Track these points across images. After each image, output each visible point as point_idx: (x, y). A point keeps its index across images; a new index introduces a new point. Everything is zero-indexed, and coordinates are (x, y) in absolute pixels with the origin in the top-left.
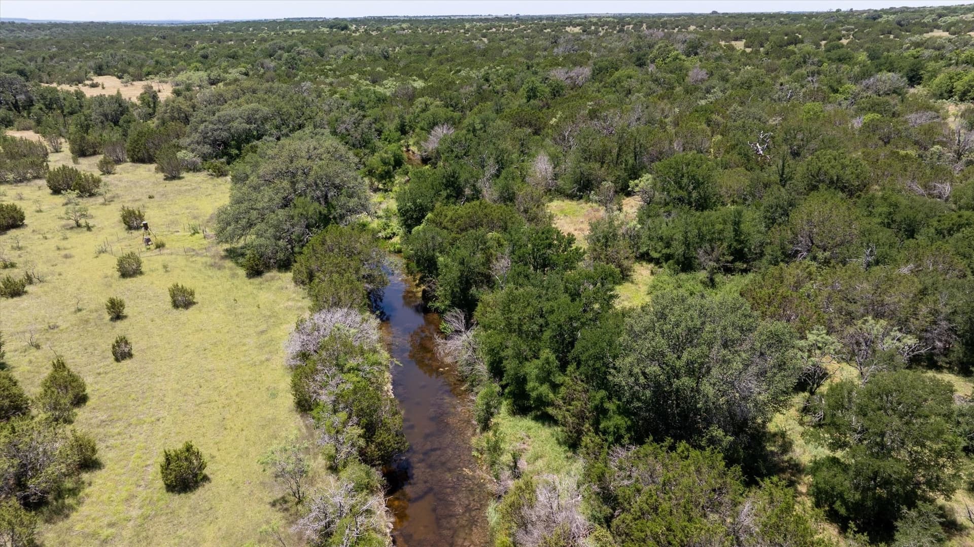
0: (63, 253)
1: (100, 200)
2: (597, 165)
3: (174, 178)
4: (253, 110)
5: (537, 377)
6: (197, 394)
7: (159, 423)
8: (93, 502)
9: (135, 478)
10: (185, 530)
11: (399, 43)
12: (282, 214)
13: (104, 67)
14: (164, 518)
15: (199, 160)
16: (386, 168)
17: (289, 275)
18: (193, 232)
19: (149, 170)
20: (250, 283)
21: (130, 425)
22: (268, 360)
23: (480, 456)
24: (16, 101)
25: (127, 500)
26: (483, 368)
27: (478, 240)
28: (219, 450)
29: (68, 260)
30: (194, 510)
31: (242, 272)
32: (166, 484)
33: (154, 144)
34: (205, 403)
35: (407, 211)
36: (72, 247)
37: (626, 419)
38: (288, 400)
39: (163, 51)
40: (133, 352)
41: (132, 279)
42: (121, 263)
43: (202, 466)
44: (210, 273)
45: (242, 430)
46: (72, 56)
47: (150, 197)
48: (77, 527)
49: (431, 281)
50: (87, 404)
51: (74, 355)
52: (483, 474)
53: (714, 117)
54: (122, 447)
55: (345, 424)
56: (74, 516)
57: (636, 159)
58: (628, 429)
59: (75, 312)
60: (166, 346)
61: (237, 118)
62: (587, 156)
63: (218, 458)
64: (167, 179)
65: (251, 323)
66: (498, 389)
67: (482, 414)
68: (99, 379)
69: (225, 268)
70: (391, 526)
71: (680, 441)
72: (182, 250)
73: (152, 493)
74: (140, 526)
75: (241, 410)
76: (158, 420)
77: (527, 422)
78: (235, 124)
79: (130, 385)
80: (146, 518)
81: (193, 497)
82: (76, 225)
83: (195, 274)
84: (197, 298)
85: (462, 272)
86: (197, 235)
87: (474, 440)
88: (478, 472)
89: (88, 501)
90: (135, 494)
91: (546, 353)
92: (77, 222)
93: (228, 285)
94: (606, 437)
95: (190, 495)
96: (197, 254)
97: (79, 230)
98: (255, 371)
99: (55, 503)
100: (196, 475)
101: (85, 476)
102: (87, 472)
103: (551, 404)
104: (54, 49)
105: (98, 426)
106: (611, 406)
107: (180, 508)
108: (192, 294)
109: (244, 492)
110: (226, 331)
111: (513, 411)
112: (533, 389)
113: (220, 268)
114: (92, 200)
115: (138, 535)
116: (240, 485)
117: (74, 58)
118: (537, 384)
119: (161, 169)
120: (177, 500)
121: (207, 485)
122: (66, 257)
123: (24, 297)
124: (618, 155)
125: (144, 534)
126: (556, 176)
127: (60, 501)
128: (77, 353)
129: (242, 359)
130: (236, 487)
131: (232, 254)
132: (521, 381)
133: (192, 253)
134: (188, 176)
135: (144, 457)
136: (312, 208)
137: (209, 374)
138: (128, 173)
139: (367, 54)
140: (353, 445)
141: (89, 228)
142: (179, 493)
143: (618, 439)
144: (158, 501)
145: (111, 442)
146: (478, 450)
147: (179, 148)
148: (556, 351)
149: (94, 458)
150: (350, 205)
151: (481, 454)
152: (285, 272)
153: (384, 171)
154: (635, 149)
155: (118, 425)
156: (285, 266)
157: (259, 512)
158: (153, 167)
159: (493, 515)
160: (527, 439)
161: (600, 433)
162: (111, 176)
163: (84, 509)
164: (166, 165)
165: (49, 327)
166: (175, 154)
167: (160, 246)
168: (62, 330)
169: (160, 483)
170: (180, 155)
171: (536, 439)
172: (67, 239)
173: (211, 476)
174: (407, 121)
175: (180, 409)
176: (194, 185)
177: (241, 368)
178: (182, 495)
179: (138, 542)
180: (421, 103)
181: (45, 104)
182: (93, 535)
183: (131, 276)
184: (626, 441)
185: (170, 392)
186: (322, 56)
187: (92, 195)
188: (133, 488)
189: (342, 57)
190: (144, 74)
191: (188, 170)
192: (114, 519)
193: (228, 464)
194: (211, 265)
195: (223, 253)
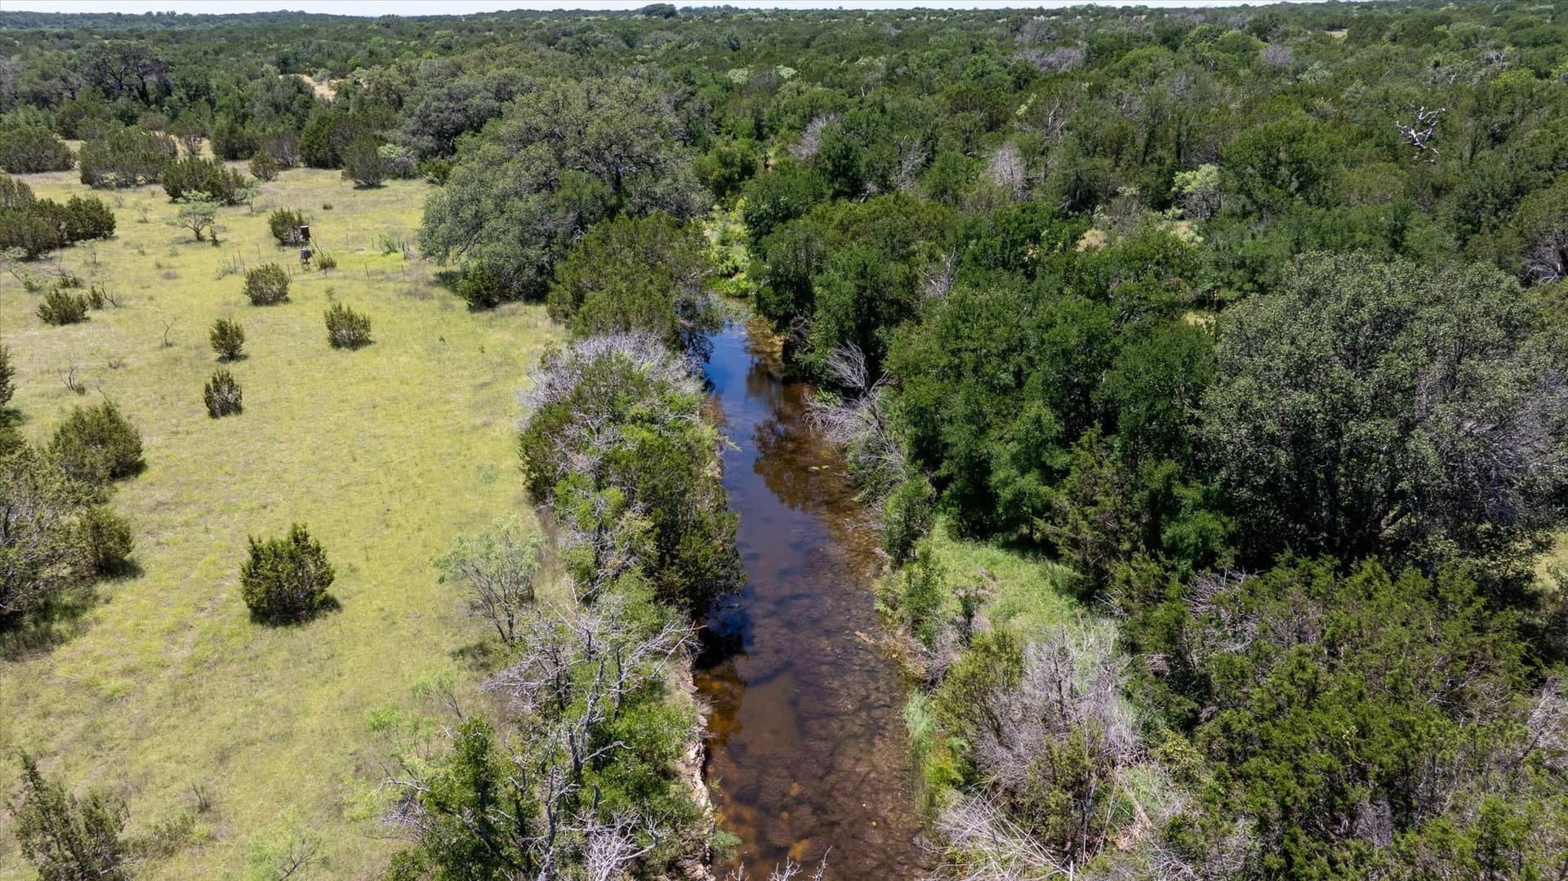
0: (163, 272)
1: (245, 210)
2: (1108, 162)
3: (370, 186)
4: (506, 76)
5: (1015, 458)
6: (346, 471)
7: (266, 513)
8: (104, 632)
9: (196, 596)
10: (272, 691)
11: (756, 34)
12: (534, 202)
13: (292, 61)
14: (235, 667)
15: (414, 162)
16: (726, 172)
17: (542, 309)
18: (386, 249)
19: (333, 177)
20: (473, 319)
21: (209, 512)
22: (485, 425)
23: (890, 611)
24: (144, 85)
25: (170, 632)
26: (898, 459)
27: (894, 236)
28: (368, 559)
29: (171, 281)
30: (297, 656)
31: (461, 304)
32: (250, 606)
33: (344, 138)
34: (357, 484)
35: (761, 218)
36: (182, 266)
37: (1225, 519)
38: (515, 484)
39: (383, 41)
40: (244, 403)
41: (269, 308)
42: (253, 279)
43: (326, 580)
44: (405, 303)
45: (420, 529)
46: (247, 50)
47: (326, 208)
48: (61, 672)
49: (801, 321)
50: (141, 476)
51: (140, 405)
52: (898, 639)
53: (1319, 102)
54: (186, 545)
55: (619, 512)
56: (62, 651)
57: (1178, 156)
58: (1231, 540)
59: (162, 347)
60: (307, 399)
61: (479, 92)
62: (1089, 145)
63: (365, 571)
64: (359, 187)
65: (466, 373)
66: (929, 490)
67: (897, 529)
68: (174, 440)
69: (433, 297)
70: (703, 721)
71: (1362, 557)
72: (363, 273)
73: (223, 622)
74: (182, 677)
75: (424, 498)
76: (265, 507)
77: (990, 552)
78: (476, 101)
79: (227, 451)
80: (198, 664)
81: (301, 636)
82: (195, 238)
83: (379, 304)
84: (374, 334)
85: (862, 289)
86: (393, 255)
87: (877, 586)
88: (886, 638)
89: (95, 628)
90: (190, 623)
91: (1036, 408)
92: (198, 232)
93: (432, 321)
94: (1175, 562)
95: (297, 631)
96: (388, 279)
97: (200, 244)
98: (460, 441)
99: (33, 628)
100: (311, 594)
101: (103, 588)
102: (108, 581)
103: (1046, 510)
104: (224, 41)
105: (153, 510)
106: (1190, 494)
107: (270, 652)
108: (366, 325)
109: (404, 633)
110: (418, 381)
111: (959, 530)
112: (1005, 483)
113: (423, 297)
114: (231, 210)
115: (176, 694)
116: (398, 619)
117: (249, 53)
118: (1014, 472)
119: (352, 174)
120: (269, 638)
121: (332, 616)
122: (168, 276)
123: (83, 325)
124: (1147, 146)
125: (189, 693)
126: (1029, 184)
127: (43, 625)
128: (147, 404)
129: (440, 422)
130: (389, 622)
131: (447, 279)
132: (979, 468)
133: (380, 277)
134: (393, 186)
135: (223, 563)
136: (587, 191)
137: (374, 442)
138: (298, 180)
139: (704, 42)
140: (632, 552)
141: (216, 243)
142: (275, 625)
143: (1205, 559)
144: (230, 637)
145: (167, 535)
146: (885, 600)
147: (383, 141)
148: (1054, 405)
149: (127, 557)
150: (657, 190)
151: (894, 608)
152: (537, 304)
153: (723, 176)
154: (1179, 135)
155: (188, 510)
156: (536, 294)
157: (429, 668)
158: (338, 173)
159: (917, 718)
160: (990, 580)
161: (1160, 554)
162: (270, 183)
163: (85, 642)
164: (358, 163)
165: (110, 365)
166: (375, 150)
167: (327, 265)
168: (130, 371)
169: (241, 608)
170: (384, 150)
171: (1009, 581)
172: (177, 255)
173: (341, 602)
174: (766, 118)
175: (308, 492)
176: (401, 195)
177: (434, 435)
178: (280, 629)
179: (174, 705)
180: (791, 90)
181: (188, 95)
182: (89, 687)
183: (268, 303)
184: (1227, 559)
185: (296, 466)
186: (632, 46)
187: (231, 203)
188: (189, 613)
189: (663, 47)
190: (349, 68)
191: (396, 176)
192: (133, 661)
193: (382, 583)
194: (410, 293)
195: (432, 278)
